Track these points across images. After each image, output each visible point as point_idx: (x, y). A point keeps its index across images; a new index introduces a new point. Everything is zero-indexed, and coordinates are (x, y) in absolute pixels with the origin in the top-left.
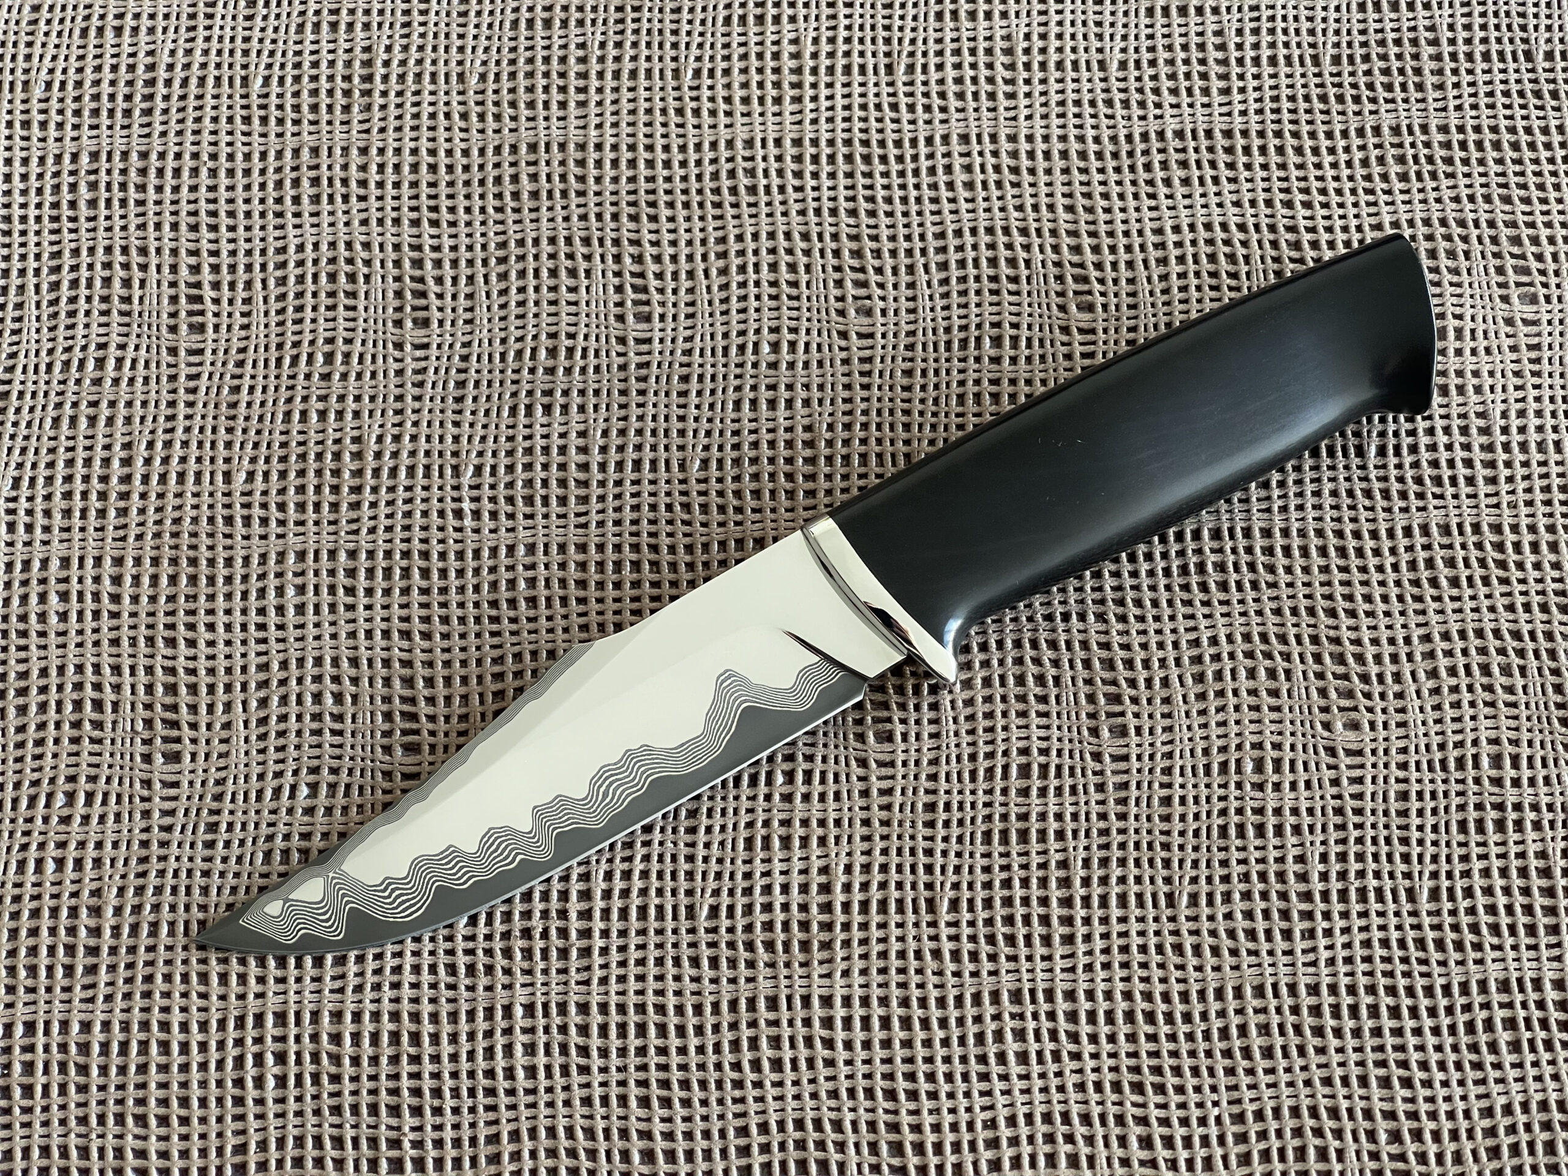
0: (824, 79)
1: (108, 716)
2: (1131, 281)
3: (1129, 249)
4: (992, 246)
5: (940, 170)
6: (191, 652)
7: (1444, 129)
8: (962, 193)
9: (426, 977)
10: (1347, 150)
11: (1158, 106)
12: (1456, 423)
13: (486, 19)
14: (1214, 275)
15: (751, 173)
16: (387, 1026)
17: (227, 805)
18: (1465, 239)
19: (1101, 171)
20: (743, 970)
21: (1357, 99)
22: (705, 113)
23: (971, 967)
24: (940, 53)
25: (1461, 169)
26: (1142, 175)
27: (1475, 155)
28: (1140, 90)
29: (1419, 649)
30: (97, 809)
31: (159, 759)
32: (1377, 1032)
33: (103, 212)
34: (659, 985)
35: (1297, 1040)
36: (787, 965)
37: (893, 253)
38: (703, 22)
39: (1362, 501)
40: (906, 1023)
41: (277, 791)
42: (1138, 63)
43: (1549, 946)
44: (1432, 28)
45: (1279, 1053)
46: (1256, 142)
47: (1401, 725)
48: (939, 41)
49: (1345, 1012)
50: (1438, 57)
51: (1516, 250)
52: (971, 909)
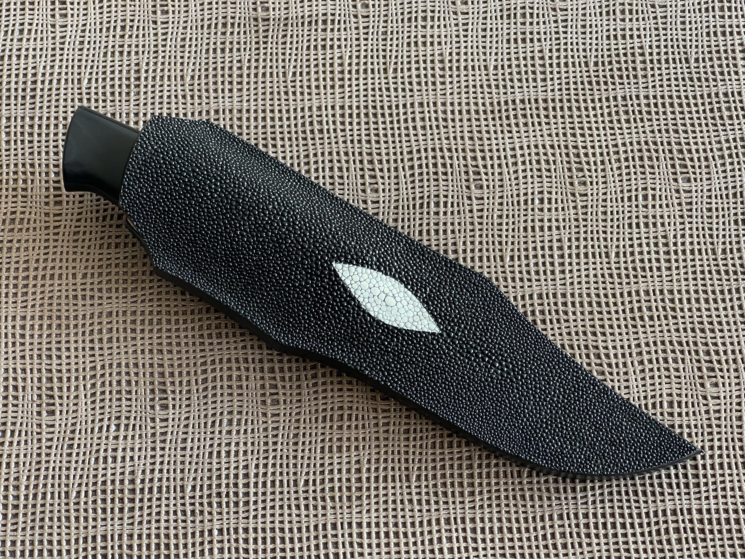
0: (354, 76)
1: (21, 394)
2: (500, 174)
3: (499, 158)
4: (434, 157)
5: (410, 120)
6: (59, 362)
7: (647, 97)
8: (420, 132)
9: (172, 517)
10: (601, 108)
11: (512, 87)
12: (652, 241)
13: (193, 49)
14: (539, 170)
15: (320, 123)
16: (154, 541)
17: (77, 436)
18: (657, 151)
19: (486, 119)
20: (320, 511)
21: (606, 83)
22: (298, 94)
23: (427, 507)
24: (409, 63)
25: (655, 117)
26: (505, 122)
27: (661, 110)
28: (504, 80)
29: (635, 351)
30: (16, 439)
31: (44, 414)
32: (615, 535)
33: (13, 146)
34: (281, 519)
35: (578, 540)
36: (341, 508)
37: (388, 161)
38: (297, 49)
39: (608, 279)
40: (396, 535)
41: (101, 428)
42: (503, 66)
43: (695, 493)
44: (641, 48)
45: (570, 546)
46: (559, 105)
47: (627, 387)
48: (409, 57)
49: (600, 526)
50: (644, 62)
51: (680, 156)
52: (426, 479)
